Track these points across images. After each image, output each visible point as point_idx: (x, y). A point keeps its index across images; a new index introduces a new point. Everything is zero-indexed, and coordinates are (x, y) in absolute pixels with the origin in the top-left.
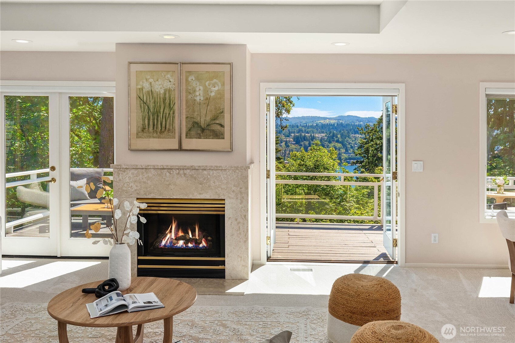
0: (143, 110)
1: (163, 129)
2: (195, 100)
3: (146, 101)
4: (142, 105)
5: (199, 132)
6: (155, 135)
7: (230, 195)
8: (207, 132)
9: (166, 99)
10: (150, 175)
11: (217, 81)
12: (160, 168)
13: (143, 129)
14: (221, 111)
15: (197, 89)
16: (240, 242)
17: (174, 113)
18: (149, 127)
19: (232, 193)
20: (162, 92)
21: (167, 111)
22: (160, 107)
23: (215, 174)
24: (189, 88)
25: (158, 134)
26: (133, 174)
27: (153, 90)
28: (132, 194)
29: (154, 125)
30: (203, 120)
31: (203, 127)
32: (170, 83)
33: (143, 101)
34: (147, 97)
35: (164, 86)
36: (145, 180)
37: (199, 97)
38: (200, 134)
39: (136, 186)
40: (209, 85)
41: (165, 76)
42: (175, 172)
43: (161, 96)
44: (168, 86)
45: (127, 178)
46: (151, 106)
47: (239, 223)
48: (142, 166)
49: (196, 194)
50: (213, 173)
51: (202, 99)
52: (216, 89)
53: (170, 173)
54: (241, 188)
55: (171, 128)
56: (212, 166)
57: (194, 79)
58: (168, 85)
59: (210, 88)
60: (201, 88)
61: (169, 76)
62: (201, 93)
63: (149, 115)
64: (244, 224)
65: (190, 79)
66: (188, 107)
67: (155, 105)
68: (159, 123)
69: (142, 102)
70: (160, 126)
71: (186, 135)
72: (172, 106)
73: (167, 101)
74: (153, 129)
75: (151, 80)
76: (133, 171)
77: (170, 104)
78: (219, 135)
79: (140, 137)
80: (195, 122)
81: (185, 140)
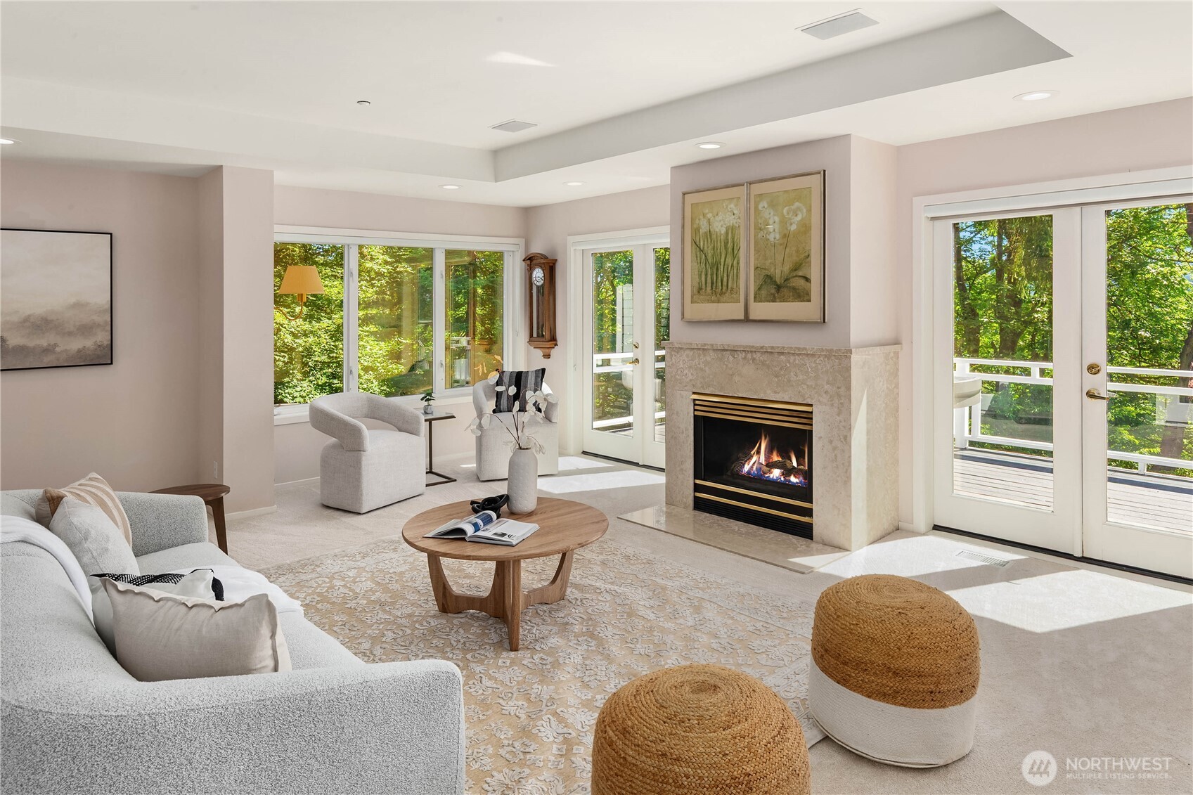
0: (699, 261)
1: (724, 288)
2: (768, 240)
3: (703, 247)
4: (698, 253)
5: (773, 291)
6: (714, 298)
7: (821, 399)
8: (785, 291)
9: (728, 242)
10: (709, 359)
11: (801, 205)
12: (719, 348)
13: (700, 289)
14: (806, 254)
15: (771, 222)
16: (837, 482)
17: (738, 263)
18: (706, 287)
19: (824, 395)
20: (722, 232)
21: (729, 261)
22: (721, 256)
23: (797, 362)
24: (760, 221)
25: (718, 296)
26: (687, 356)
27: (711, 230)
28: (686, 386)
29: (712, 283)
30: (779, 273)
31: (779, 283)
32: (733, 217)
33: (700, 248)
34: (704, 242)
35: (726, 222)
36: (702, 366)
37: (773, 231)
38: (774, 296)
39: (692, 374)
40: (788, 214)
41: (727, 206)
42: (740, 355)
43: (722, 237)
44: (732, 222)
45: (681, 362)
46: (710, 255)
47: (835, 448)
48: (697, 345)
49: (769, 392)
50: (795, 360)
51: (778, 236)
52: (799, 218)
53: (733, 357)
54: (838, 388)
55: (735, 287)
56: (791, 348)
57: (766, 206)
58: (731, 220)
59: (790, 219)
60: (777, 219)
61: (732, 206)
62: (777, 226)
63: (706, 268)
64: (843, 451)
65: (760, 207)
66: (757, 251)
67: (714, 253)
68: (720, 279)
69: (698, 249)
70: (720, 284)
71: (755, 297)
72: (735, 253)
73: (730, 245)
74: (712, 288)
75: (710, 215)
76: (688, 352)
77: (733, 249)
78: (802, 295)
79: (696, 302)
80: (767, 275)
81: (753, 305)
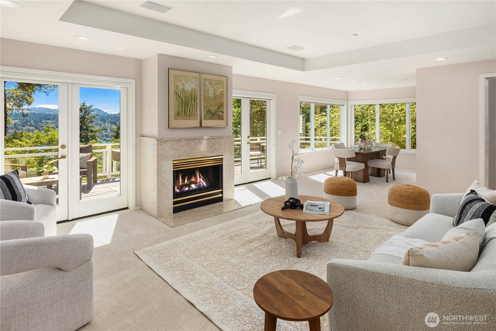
0: (178, 101)
1: (191, 114)
2: (209, 96)
3: (180, 95)
4: (178, 98)
5: (211, 116)
6: (186, 118)
7: (226, 153)
8: (215, 116)
9: (192, 95)
10: (182, 144)
11: (220, 86)
12: (189, 139)
13: (178, 114)
14: (222, 104)
15: (210, 90)
16: (231, 178)
17: (197, 104)
18: (182, 113)
19: (227, 151)
20: (190, 90)
21: (193, 102)
22: (189, 100)
23: (218, 141)
24: (206, 89)
25: (188, 117)
26: (170, 144)
27: (184, 88)
28: (170, 158)
29: (185, 111)
30: (213, 109)
31: (213, 113)
32: (194, 85)
33: (178, 95)
34: (181, 93)
35: (191, 86)
36: (178, 148)
37: (211, 94)
38: (211, 118)
39: (173, 152)
40: (216, 88)
41: (192, 80)
42: (197, 141)
43: (190, 93)
44: (194, 87)
45: (167, 147)
46: (184, 99)
47: (230, 168)
48: (178, 139)
49: (208, 154)
50: (217, 141)
51: (212, 96)
52: (220, 90)
53: (194, 142)
54: (231, 148)
55: (195, 114)
56: (218, 136)
57: (208, 84)
58: (193, 86)
59: (217, 90)
60: (212, 89)
61: (194, 80)
62: (212, 92)
63: (182, 105)
64: (232, 168)
65: (206, 83)
66: (205, 100)
67: (186, 98)
68: (188, 110)
69: (178, 96)
70: (189, 112)
71: (204, 118)
72: (196, 99)
73: (193, 96)
74: (185, 114)
75: (183, 82)
76: (170, 142)
77: (195, 98)
78: (221, 118)
79: (176, 119)
80: (209, 110)
81: (203, 121)
